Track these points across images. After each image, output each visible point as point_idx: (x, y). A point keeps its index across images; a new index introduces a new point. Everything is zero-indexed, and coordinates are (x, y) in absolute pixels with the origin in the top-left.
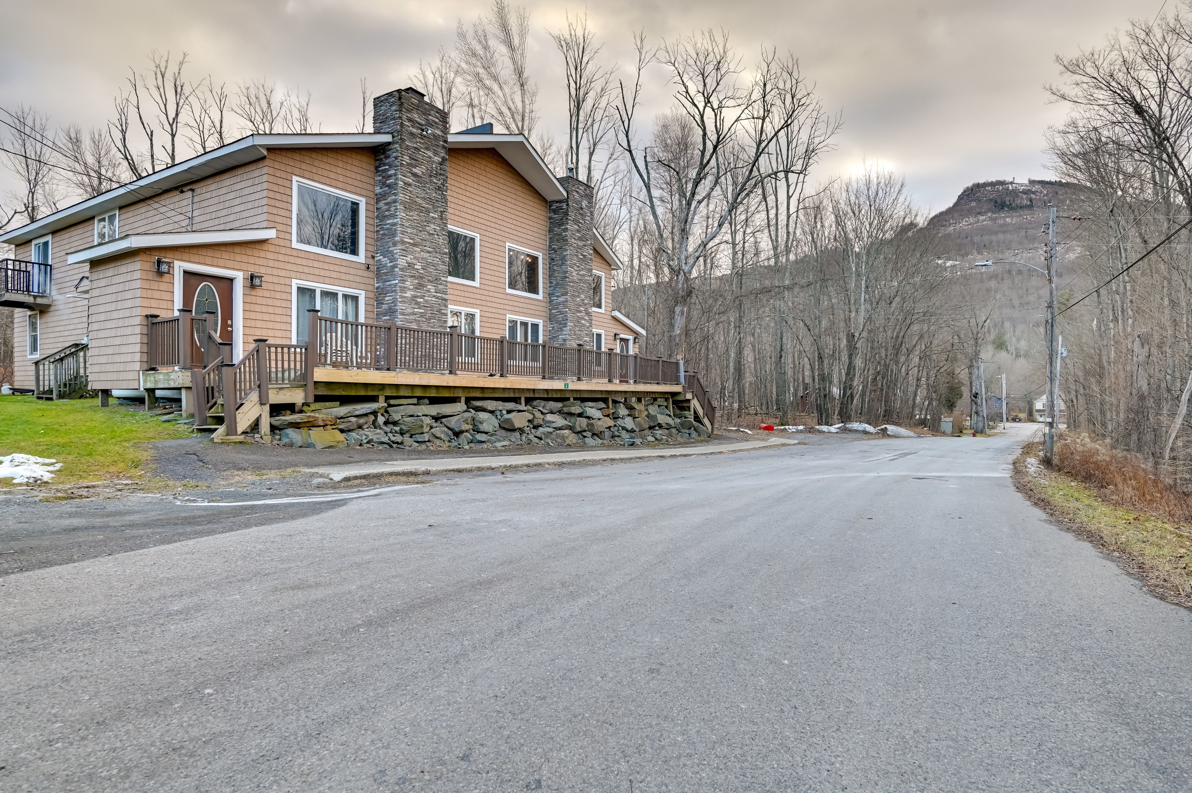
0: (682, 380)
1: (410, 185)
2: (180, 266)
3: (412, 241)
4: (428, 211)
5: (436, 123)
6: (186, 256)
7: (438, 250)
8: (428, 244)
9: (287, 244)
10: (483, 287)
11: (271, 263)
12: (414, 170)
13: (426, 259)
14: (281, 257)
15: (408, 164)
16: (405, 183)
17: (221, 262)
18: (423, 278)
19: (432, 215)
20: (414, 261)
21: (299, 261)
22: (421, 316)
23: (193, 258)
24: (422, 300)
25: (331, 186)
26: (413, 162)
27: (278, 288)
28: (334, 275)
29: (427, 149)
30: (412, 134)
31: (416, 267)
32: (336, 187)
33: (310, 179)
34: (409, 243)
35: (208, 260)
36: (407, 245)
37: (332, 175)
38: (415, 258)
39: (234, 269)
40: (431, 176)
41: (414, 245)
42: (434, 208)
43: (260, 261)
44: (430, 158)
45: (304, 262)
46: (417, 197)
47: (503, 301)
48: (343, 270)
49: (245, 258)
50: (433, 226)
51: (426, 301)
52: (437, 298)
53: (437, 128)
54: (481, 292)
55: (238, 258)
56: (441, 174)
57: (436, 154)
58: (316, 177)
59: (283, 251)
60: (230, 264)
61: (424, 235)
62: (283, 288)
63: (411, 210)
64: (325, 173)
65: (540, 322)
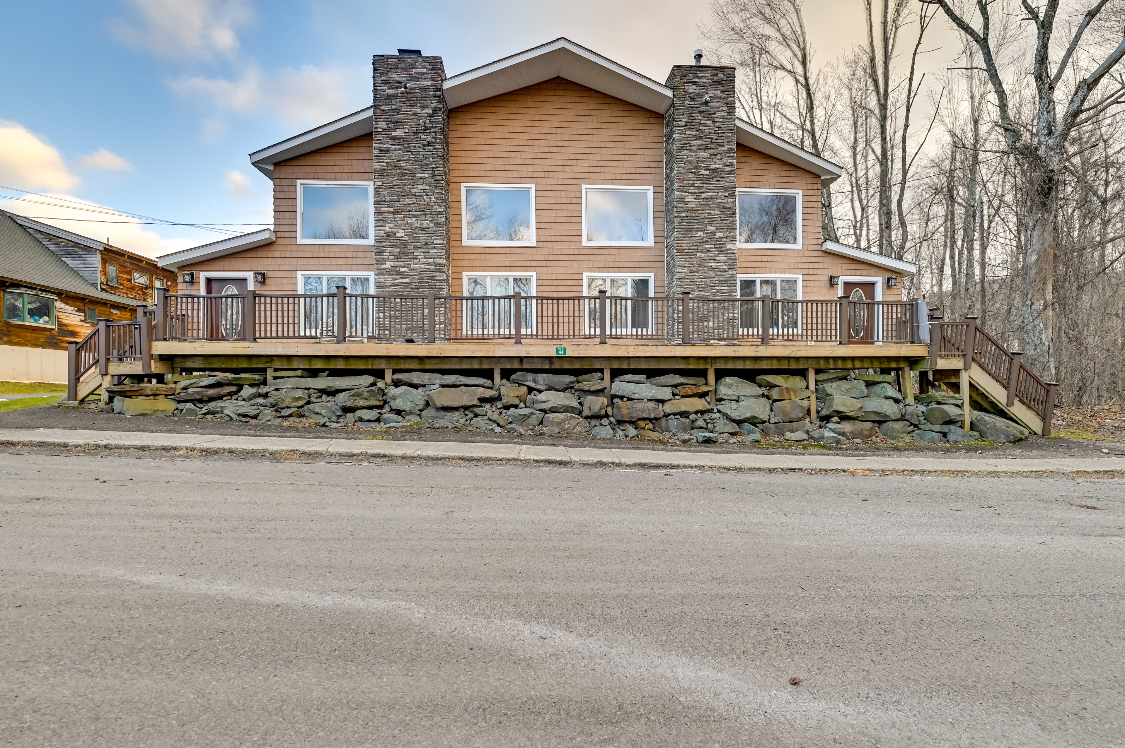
0: (925, 334)
1: (388, 151)
2: (203, 275)
3: (391, 209)
4: (413, 172)
5: (423, 73)
6: (209, 267)
7: (428, 212)
8: (414, 207)
9: (292, 241)
10: (541, 245)
11: (278, 261)
12: (394, 133)
13: (411, 224)
14: (288, 254)
15: (385, 129)
16: (381, 151)
17: (236, 267)
18: (406, 245)
19: (418, 175)
20: (395, 230)
21: (304, 255)
22: (405, 287)
23: (214, 267)
24: (406, 269)
25: (336, 179)
26: (392, 125)
27: (285, 281)
28: (340, 261)
29: (411, 106)
30: (389, 97)
31: (397, 235)
32: (342, 179)
33: (314, 179)
34: (387, 212)
35: (226, 267)
36: (386, 214)
37: (337, 169)
38: (396, 226)
39: (246, 271)
40: (417, 133)
41: (394, 212)
42: (421, 167)
43: (268, 261)
44: (416, 114)
45: (310, 255)
46: (398, 161)
47: (577, 258)
48: (350, 255)
49: (256, 261)
50: (420, 187)
51: (412, 269)
52: (429, 264)
53: (426, 78)
54: (539, 251)
55: (250, 261)
56: (431, 128)
57: (423, 107)
58: (320, 175)
59: (289, 248)
60: (244, 267)
61: (408, 200)
62: (290, 281)
63: (389, 176)
64: (329, 169)
65: (651, 277)
